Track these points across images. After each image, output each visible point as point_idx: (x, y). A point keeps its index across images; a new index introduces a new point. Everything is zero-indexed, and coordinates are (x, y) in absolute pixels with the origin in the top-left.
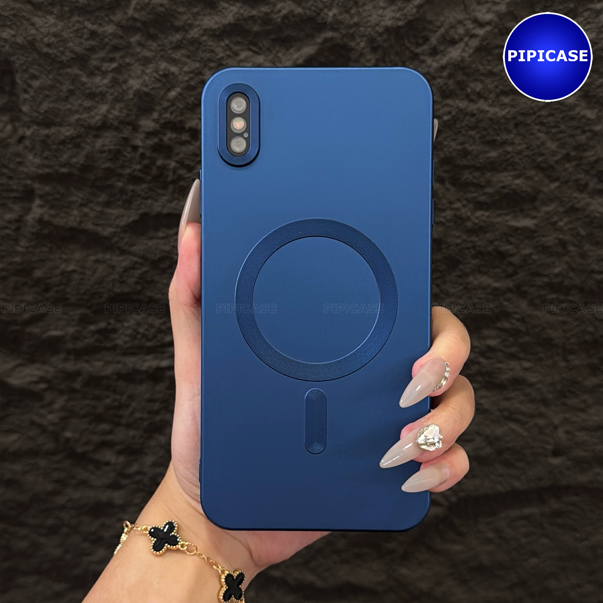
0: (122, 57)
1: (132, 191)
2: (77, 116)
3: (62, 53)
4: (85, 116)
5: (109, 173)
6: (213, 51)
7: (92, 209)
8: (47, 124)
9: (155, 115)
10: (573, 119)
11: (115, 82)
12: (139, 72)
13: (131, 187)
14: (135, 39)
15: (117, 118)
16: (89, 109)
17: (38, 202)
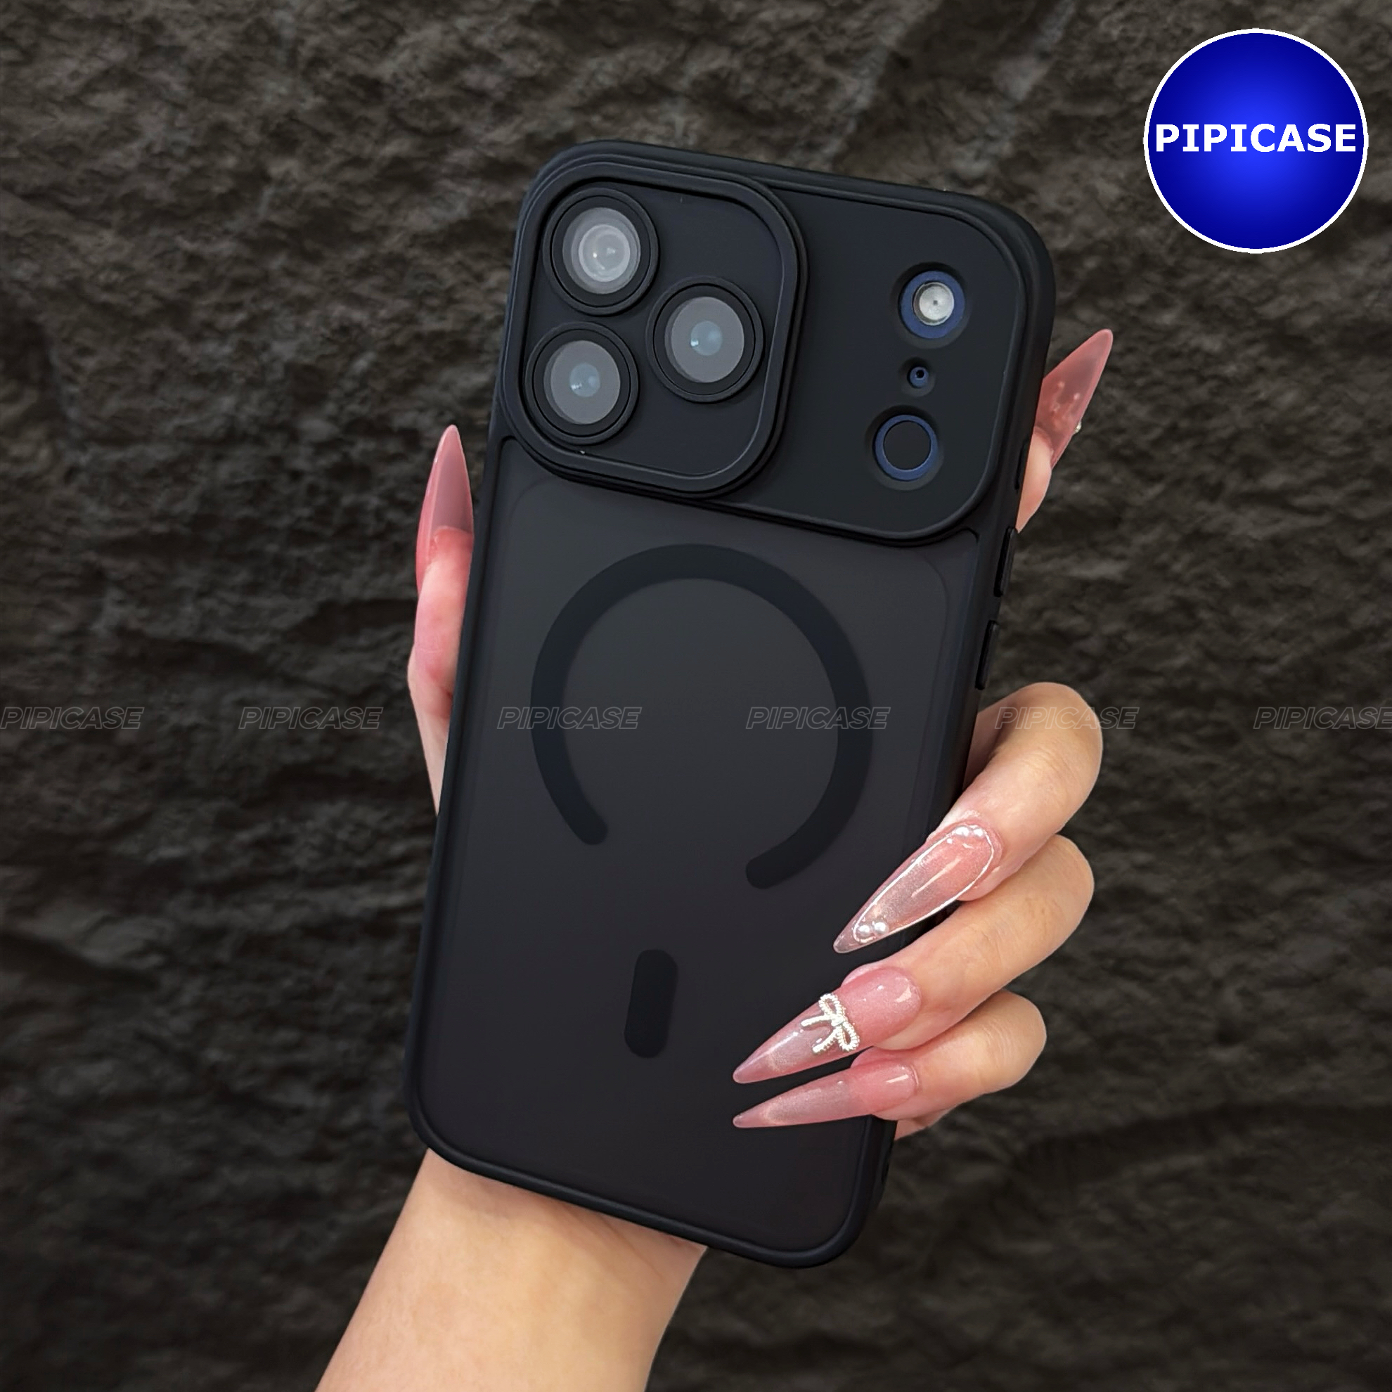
0: (254, 300)
1: (299, 559)
2: (177, 421)
3: (136, 301)
4: (191, 419)
5: (250, 527)
6: (433, 277)
7: (222, 601)
8: (118, 439)
9: (330, 408)
10: (1175, 355)
11: (245, 349)
12: (290, 327)
13: (296, 552)
14: (277, 262)
15: (256, 420)
16: (197, 406)
17: (114, 594)
